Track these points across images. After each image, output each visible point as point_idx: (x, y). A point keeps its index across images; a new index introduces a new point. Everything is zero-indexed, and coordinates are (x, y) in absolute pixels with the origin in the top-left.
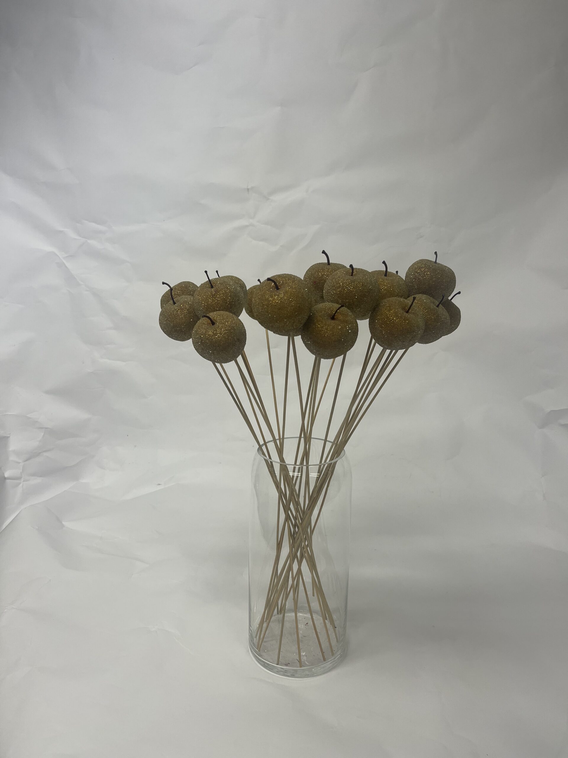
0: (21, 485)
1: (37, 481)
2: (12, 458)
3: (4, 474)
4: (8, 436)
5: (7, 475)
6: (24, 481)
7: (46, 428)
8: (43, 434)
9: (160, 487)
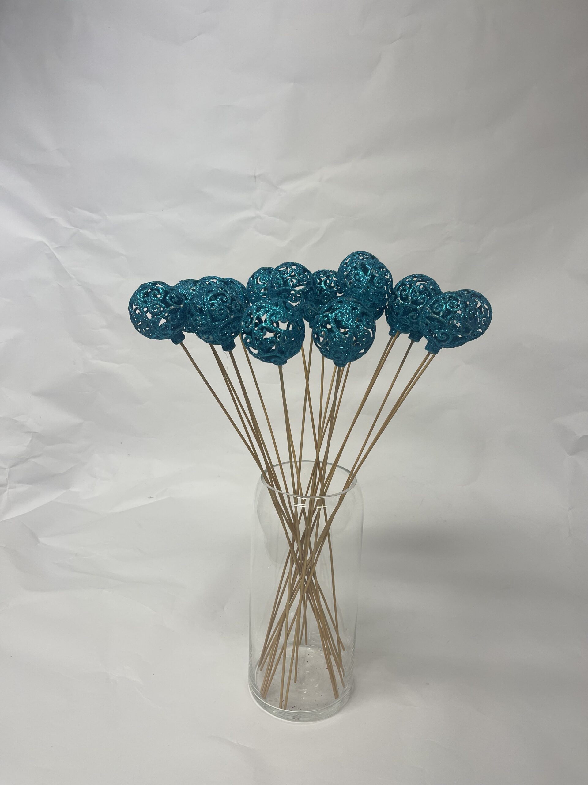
0: (6, 492)
6: (9, 489)
7: (34, 433)
8: (30, 439)
9: (151, 501)
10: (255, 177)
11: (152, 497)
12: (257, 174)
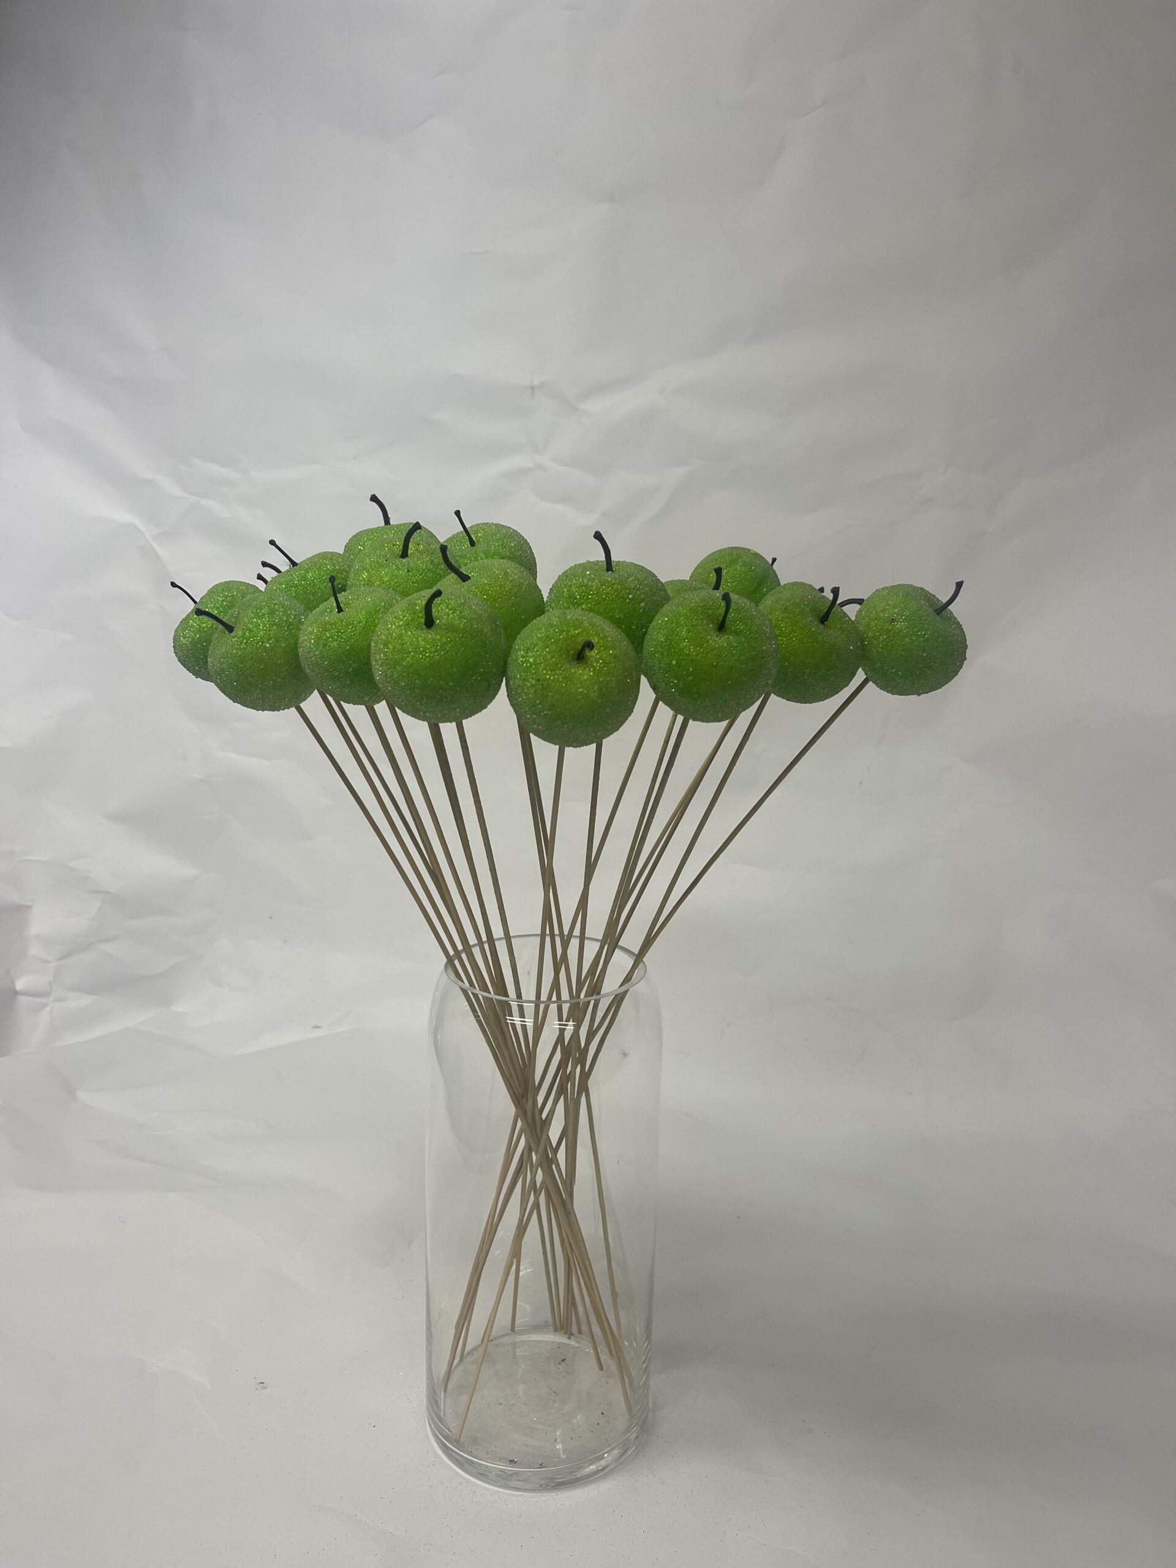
0: (48, 1009)
1: (83, 1001)
2: (34, 950)
3: (13, 983)
4: (30, 904)
5: (20, 985)
6: (55, 1001)
7: (106, 892)
8: (99, 904)
9: (318, 1033)
10: (533, 388)
11: (320, 1027)
12: (536, 383)
